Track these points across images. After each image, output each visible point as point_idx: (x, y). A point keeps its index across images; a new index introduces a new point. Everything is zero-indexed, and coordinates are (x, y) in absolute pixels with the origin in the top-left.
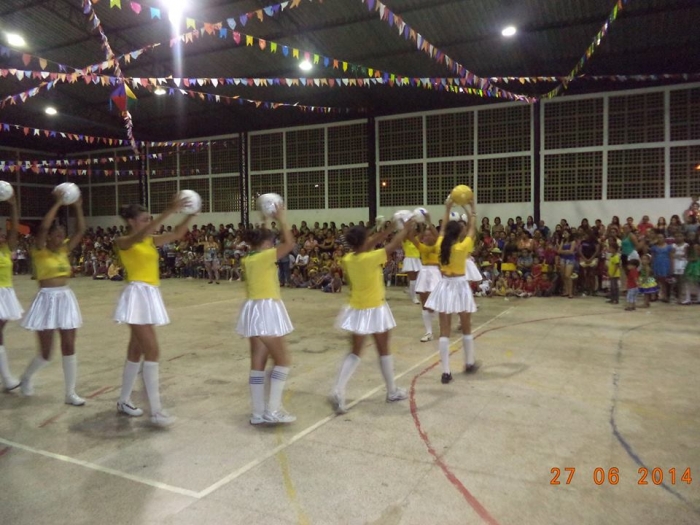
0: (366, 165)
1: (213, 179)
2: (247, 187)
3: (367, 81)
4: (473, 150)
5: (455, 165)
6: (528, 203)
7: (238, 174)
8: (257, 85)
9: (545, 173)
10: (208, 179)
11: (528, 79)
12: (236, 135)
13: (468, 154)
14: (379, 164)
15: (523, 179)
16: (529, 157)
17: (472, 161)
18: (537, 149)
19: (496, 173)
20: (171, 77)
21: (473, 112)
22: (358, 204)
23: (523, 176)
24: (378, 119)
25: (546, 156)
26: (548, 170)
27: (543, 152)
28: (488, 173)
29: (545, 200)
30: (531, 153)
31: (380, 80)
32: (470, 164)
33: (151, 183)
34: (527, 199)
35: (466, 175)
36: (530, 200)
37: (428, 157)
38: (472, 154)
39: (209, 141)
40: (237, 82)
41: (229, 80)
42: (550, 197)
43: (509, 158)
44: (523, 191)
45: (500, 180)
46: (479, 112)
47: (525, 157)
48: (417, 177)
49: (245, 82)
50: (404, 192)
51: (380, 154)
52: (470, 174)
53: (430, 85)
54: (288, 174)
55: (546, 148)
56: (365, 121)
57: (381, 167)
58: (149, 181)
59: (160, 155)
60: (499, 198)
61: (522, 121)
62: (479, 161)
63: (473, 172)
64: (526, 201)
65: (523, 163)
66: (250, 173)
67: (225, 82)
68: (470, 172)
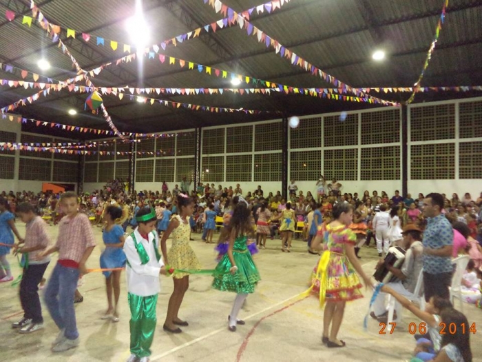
0: (281, 151)
1: (178, 159)
2: (199, 166)
3: (268, 90)
4: (357, 141)
5: (344, 152)
6: (398, 181)
7: (193, 156)
8: (188, 93)
9: (412, 158)
10: (174, 159)
11: (390, 89)
12: (193, 130)
13: (354, 144)
14: (290, 150)
15: (395, 163)
16: (399, 147)
17: (357, 149)
18: (405, 141)
19: (374, 158)
20: (127, 87)
21: (357, 114)
22: (274, 179)
23: (395, 161)
25: (412, 146)
26: (413, 156)
27: (410, 143)
28: (368, 159)
29: (412, 178)
30: (400, 144)
31: (278, 90)
32: (355, 151)
33: (137, 161)
34: (398, 178)
35: (352, 159)
36: (399, 179)
37: (325, 146)
38: (357, 144)
39: (176, 133)
40: (173, 91)
41: (168, 90)
42: (415, 177)
43: (384, 148)
44: (395, 172)
45: (378, 163)
46: (362, 114)
47: (396, 147)
48: (317, 160)
49: (179, 91)
50: (308, 171)
51: (291, 143)
52: (355, 159)
53: (315, 94)
54: (227, 156)
55: (412, 141)
56: (281, 120)
57: (291, 153)
58: (136, 160)
60: (377, 176)
61: (394, 120)
62: (362, 149)
63: (357, 157)
64: (397, 179)
65: (394, 151)
66: (202, 156)
67: (165, 91)
68: (355, 157)
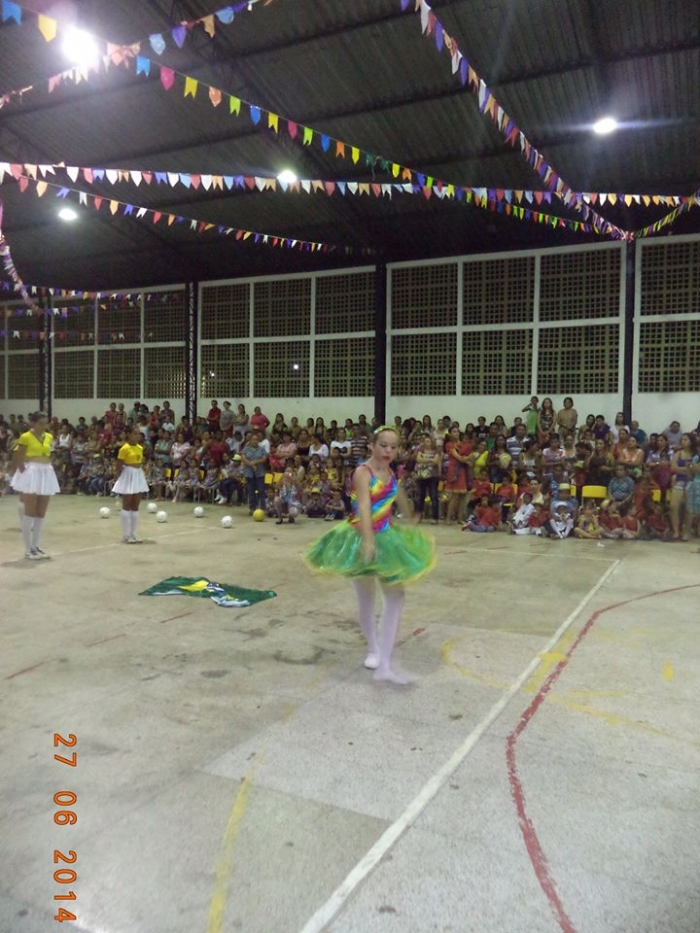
0: (372, 334)
1: (147, 350)
2: (195, 362)
3: (387, 187)
4: (532, 315)
5: (504, 336)
6: (613, 396)
7: (181, 344)
8: (207, 187)
9: (641, 350)
10: (138, 350)
11: (637, 198)
12: (182, 287)
13: (524, 320)
14: (390, 332)
15: (607, 359)
16: (617, 326)
17: (531, 331)
18: (630, 314)
19: (566, 349)
20: (62, 165)
21: (533, 259)
22: (357, 392)
23: (607, 354)
24: (390, 267)
25: (642, 325)
26: (645, 346)
27: (639, 319)
28: (553, 350)
29: (640, 390)
30: (620, 320)
31: (408, 187)
32: (527, 335)
33: (57, 354)
34: (613, 389)
35: (521, 351)
36: (616, 391)
37: (465, 323)
38: (531, 320)
39: (141, 293)
40: (173, 179)
41: (160, 176)
42: (647, 386)
43: (587, 328)
44: (607, 377)
45: (572, 359)
46: (543, 258)
47: (611, 326)
48: (448, 353)
49: (187, 180)
50: (428, 375)
51: (393, 318)
52: (527, 350)
53: (485, 202)
54: (256, 344)
55: (642, 314)
56: (372, 268)
57: (394, 337)
58: (54, 350)
59: (65, 310)
60: (569, 386)
61: (607, 272)
62: (541, 330)
63: (531, 347)
64: (610, 391)
65: (607, 335)
66: (201, 342)
67: (154, 178)
68: (527, 347)
